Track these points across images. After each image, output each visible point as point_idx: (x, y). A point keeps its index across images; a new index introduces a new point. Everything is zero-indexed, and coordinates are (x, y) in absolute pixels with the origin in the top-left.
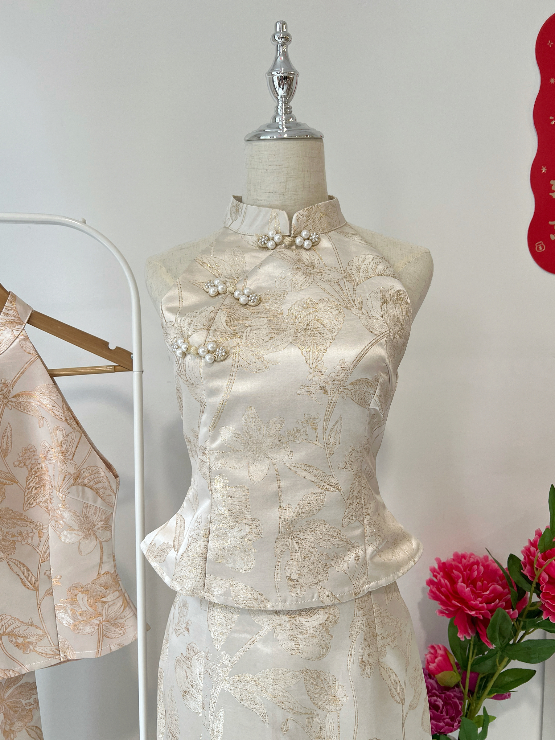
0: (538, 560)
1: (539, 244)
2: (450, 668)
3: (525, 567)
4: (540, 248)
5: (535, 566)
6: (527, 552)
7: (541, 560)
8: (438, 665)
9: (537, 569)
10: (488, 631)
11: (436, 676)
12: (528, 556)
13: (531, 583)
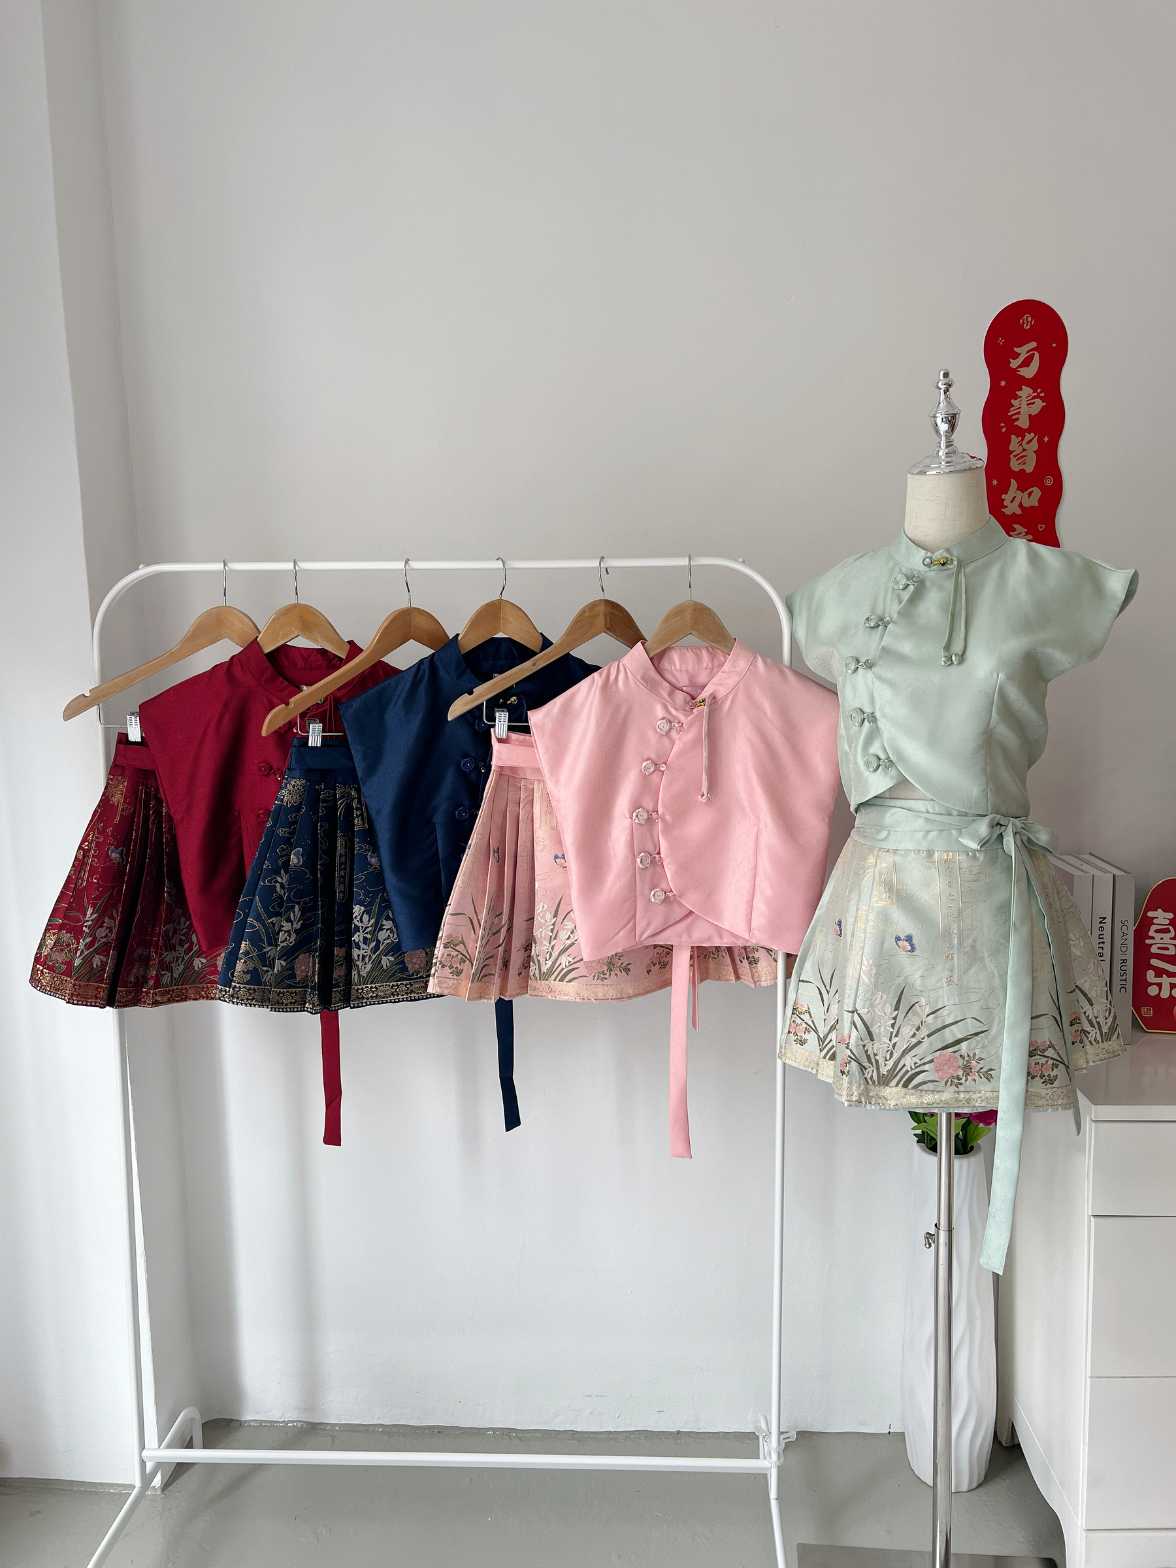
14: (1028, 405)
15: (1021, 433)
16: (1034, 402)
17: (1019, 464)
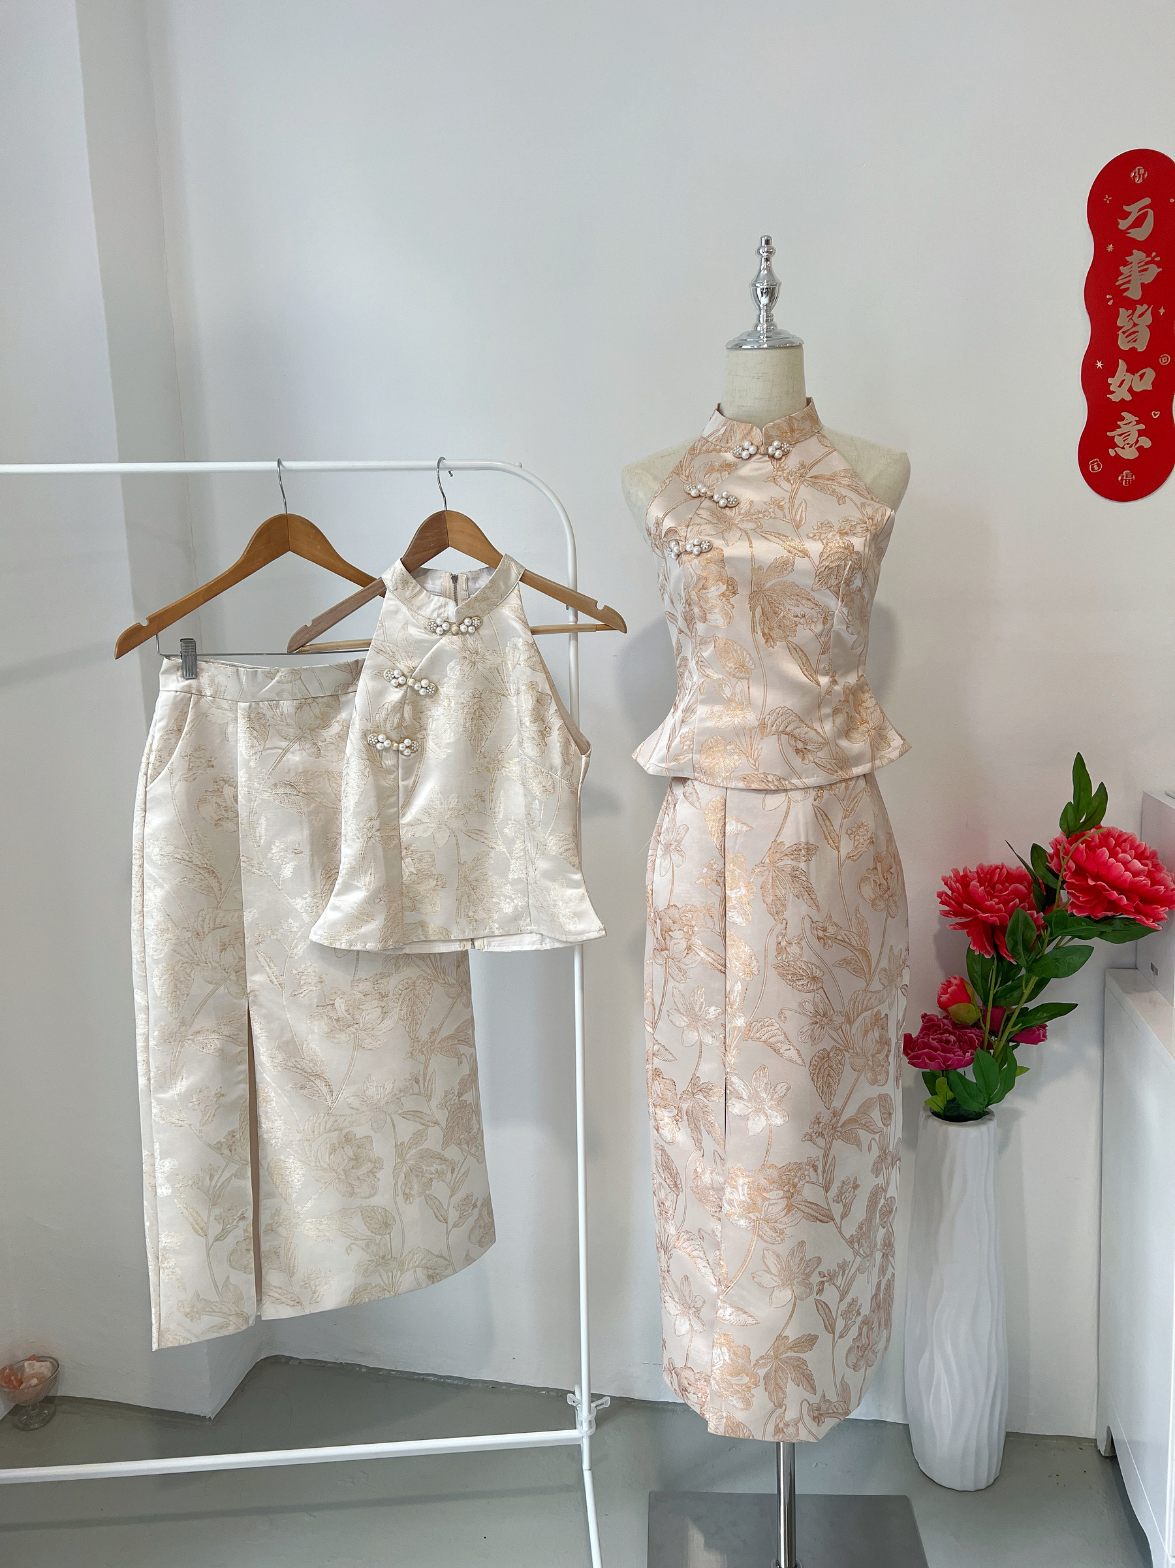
0: (1064, 847)
1: (1094, 462)
2: (968, 999)
3: (1052, 860)
4: (1096, 467)
5: (1061, 854)
6: (1056, 843)
7: (1067, 845)
8: (951, 995)
9: (1063, 858)
10: (1008, 941)
11: (950, 1009)
12: (1056, 845)
13: (1057, 877)
14: (1140, 271)
15: (1131, 305)
16: (1148, 268)
17: (1128, 342)
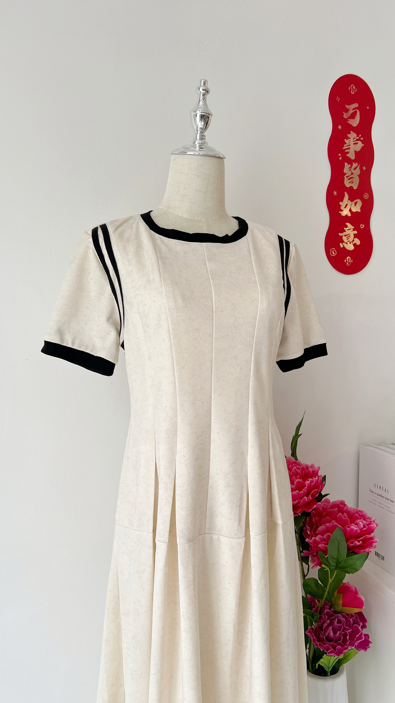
1: (332, 249)
4: (333, 253)
15: (350, 162)
16: (358, 143)
17: (349, 183)
